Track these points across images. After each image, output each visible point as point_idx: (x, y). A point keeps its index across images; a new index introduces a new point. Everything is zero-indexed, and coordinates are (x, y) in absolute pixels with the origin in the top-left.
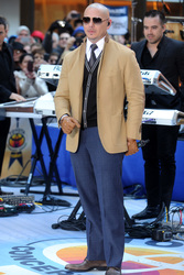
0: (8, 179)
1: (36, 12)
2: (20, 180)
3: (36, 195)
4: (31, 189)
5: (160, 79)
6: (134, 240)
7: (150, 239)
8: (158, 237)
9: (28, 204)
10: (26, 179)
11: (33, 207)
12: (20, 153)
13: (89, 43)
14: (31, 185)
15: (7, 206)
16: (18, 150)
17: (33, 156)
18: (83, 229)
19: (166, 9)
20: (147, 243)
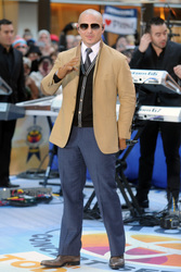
0: (28, 173)
1: (53, 18)
2: (38, 173)
3: (54, 187)
4: (49, 181)
5: (167, 79)
6: (144, 229)
7: (158, 227)
8: (166, 225)
9: (47, 195)
10: (44, 172)
11: (51, 198)
12: (37, 148)
13: (84, 47)
14: (48, 178)
15: (27, 197)
16: (35, 145)
17: (51, 151)
18: (98, 218)
19: (172, 14)
20: (156, 231)
